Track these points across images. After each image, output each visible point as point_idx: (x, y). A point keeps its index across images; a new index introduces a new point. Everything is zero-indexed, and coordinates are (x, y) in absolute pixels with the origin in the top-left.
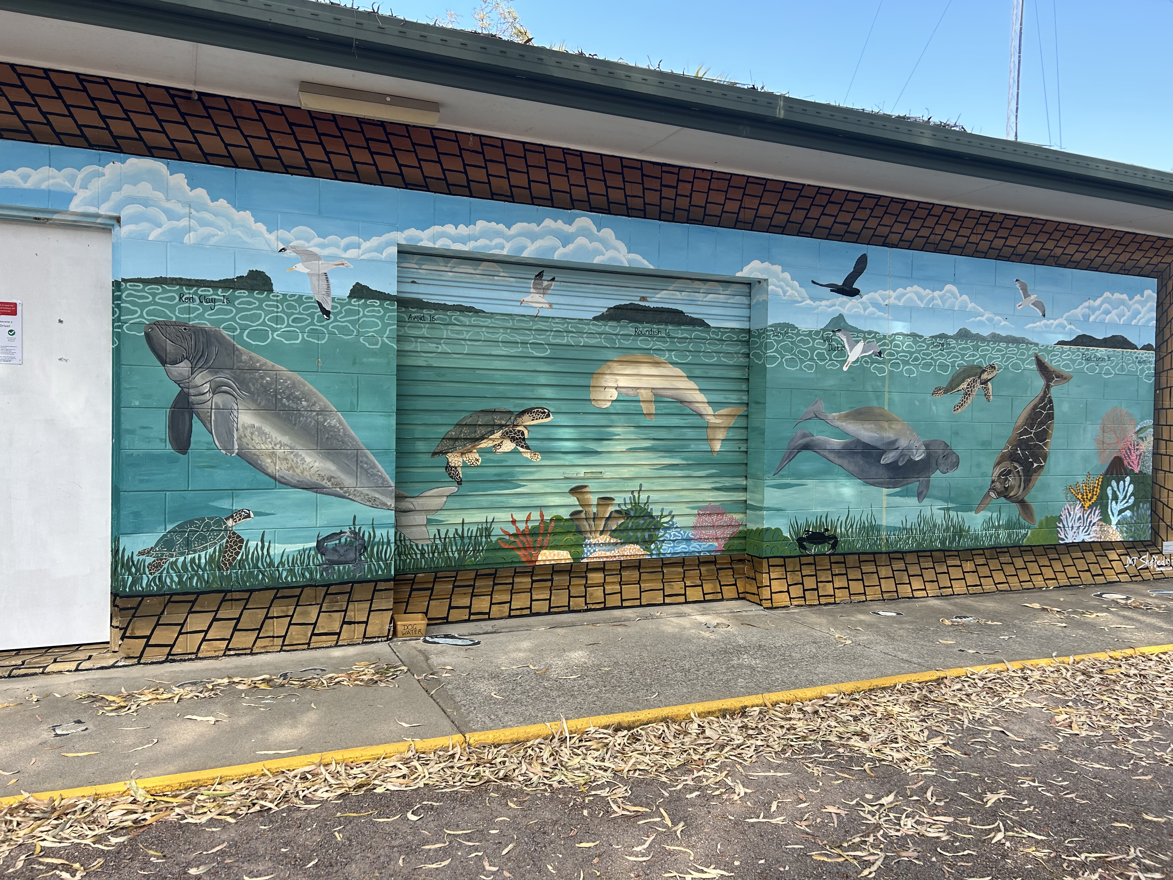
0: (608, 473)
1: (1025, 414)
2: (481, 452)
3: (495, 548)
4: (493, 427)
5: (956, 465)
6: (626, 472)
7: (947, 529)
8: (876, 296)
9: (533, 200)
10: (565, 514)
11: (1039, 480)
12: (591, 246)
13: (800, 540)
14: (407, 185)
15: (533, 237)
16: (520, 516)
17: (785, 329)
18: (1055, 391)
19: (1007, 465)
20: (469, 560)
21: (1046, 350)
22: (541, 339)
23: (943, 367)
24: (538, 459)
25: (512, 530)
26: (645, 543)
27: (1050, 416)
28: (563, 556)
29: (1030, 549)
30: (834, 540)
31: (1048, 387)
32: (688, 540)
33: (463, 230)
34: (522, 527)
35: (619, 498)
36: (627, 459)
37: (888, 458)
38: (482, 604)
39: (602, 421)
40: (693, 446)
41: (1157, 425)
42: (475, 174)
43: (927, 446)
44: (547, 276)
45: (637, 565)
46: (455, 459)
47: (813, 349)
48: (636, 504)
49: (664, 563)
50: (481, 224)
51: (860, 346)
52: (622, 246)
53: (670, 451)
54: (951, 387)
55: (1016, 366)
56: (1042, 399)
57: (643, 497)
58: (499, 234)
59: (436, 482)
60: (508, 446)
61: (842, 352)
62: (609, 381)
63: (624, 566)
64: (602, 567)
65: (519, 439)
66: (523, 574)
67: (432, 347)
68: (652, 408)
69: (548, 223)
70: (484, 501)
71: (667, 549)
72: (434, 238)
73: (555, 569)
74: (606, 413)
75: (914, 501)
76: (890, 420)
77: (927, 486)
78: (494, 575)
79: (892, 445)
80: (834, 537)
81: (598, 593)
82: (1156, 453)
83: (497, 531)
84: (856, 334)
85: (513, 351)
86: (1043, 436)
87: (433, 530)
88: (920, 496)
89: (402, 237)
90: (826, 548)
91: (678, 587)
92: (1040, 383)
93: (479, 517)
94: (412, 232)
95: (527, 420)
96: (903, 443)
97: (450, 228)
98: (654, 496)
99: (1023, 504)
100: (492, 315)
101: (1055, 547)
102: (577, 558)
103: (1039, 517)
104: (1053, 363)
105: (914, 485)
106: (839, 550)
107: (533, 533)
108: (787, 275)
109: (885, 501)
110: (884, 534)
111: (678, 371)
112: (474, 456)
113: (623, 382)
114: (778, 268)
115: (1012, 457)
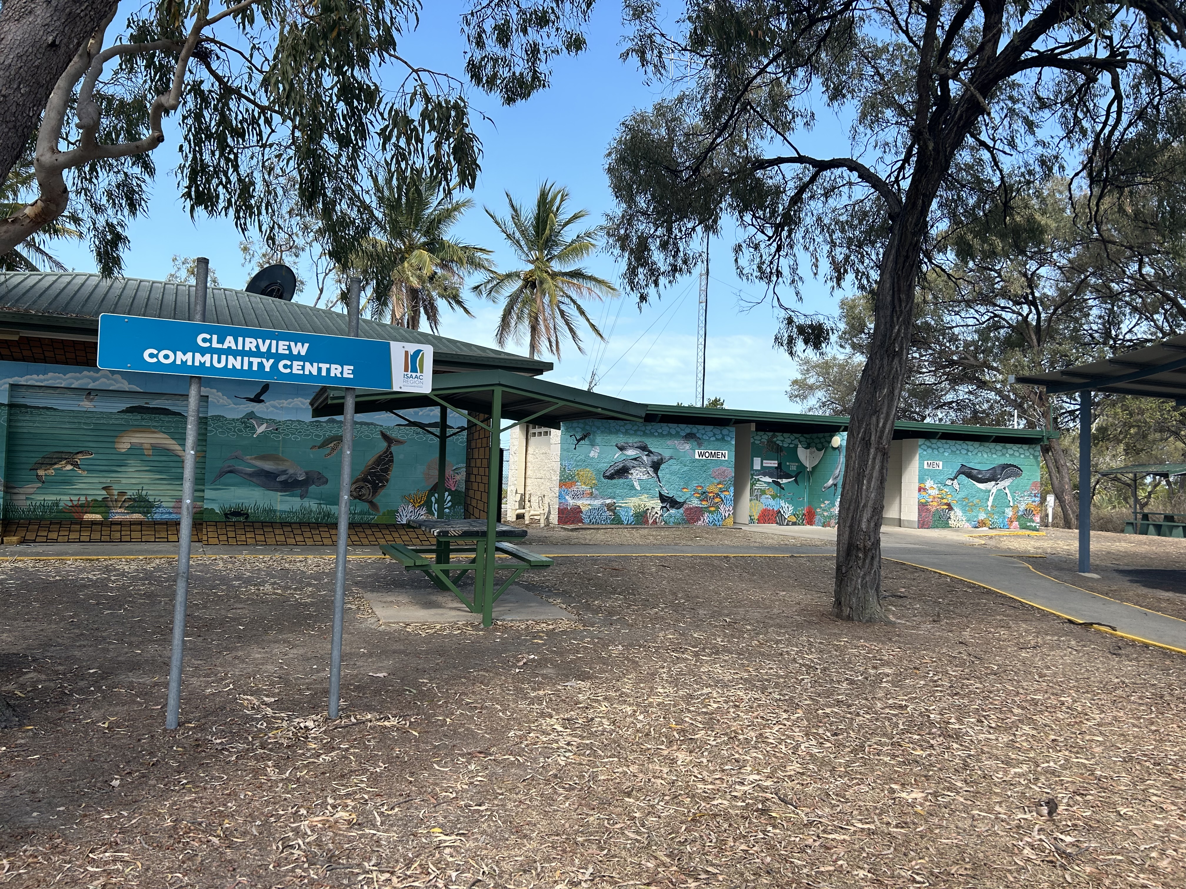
0: (124, 481)
1: (373, 459)
2: (54, 469)
3: (61, 512)
4: (62, 459)
5: (326, 482)
6: (134, 481)
7: (320, 513)
8: (275, 403)
9: (77, 364)
10: (100, 498)
11: (383, 492)
12: (108, 382)
13: (226, 515)
14: (15, 360)
15: (77, 379)
16: (76, 498)
17: (218, 418)
18: (393, 449)
19: (361, 484)
20: (48, 515)
21: (388, 428)
22: (88, 421)
23: (317, 436)
24: (85, 474)
25: (70, 504)
26: (144, 513)
27: (392, 461)
28: (98, 517)
29: (377, 525)
30: (247, 515)
31: (389, 446)
32: (170, 513)
33: (41, 377)
34: (75, 503)
35: (130, 493)
36: (136, 475)
37: (282, 478)
38: (54, 535)
39: (123, 457)
40: (174, 470)
41: (468, 467)
42: (47, 354)
43: (307, 473)
44: (93, 393)
45: (140, 523)
46: (41, 472)
47: (235, 427)
48: (140, 496)
49: (155, 523)
50: (50, 374)
51: (265, 425)
52: (126, 382)
53: (160, 472)
54: (323, 445)
55: (368, 436)
56: (385, 452)
57: (144, 493)
58: (59, 378)
59: (32, 482)
60: (69, 467)
61: (253, 428)
62: (126, 439)
63: (132, 523)
64: (120, 523)
65: (75, 465)
66: (76, 524)
67: (31, 424)
68: (151, 452)
69: (85, 373)
70: (56, 491)
71: (157, 517)
72: (27, 381)
73: (93, 523)
74: (123, 454)
75: (299, 499)
76: (284, 460)
77: (307, 492)
78: (60, 524)
79: (284, 472)
80: (247, 514)
81: (118, 535)
82: (468, 480)
83: (62, 504)
84: (261, 421)
85: (73, 426)
86: (386, 470)
87: (29, 502)
88: (302, 497)
89: (11, 381)
90: (242, 519)
91: (164, 534)
92: (385, 444)
93: (53, 498)
94: (16, 378)
95: (80, 456)
96: (291, 471)
97: (35, 376)
98: (150, 492)
99: (371, 503)
100: (63, 411)
101: (394, 525)
102: (106, 518)
103: (382, 510)
104: (393, 435)
105: (299, 491)
106: (250, 520)
107: (82, 506)
108: (220, 394)
109: (279, 498)
110: (278, 514)
111: (166, 436)
112: (51, 472)
113: (134, 440)
114: (215, 391)
115: (365, 480)
